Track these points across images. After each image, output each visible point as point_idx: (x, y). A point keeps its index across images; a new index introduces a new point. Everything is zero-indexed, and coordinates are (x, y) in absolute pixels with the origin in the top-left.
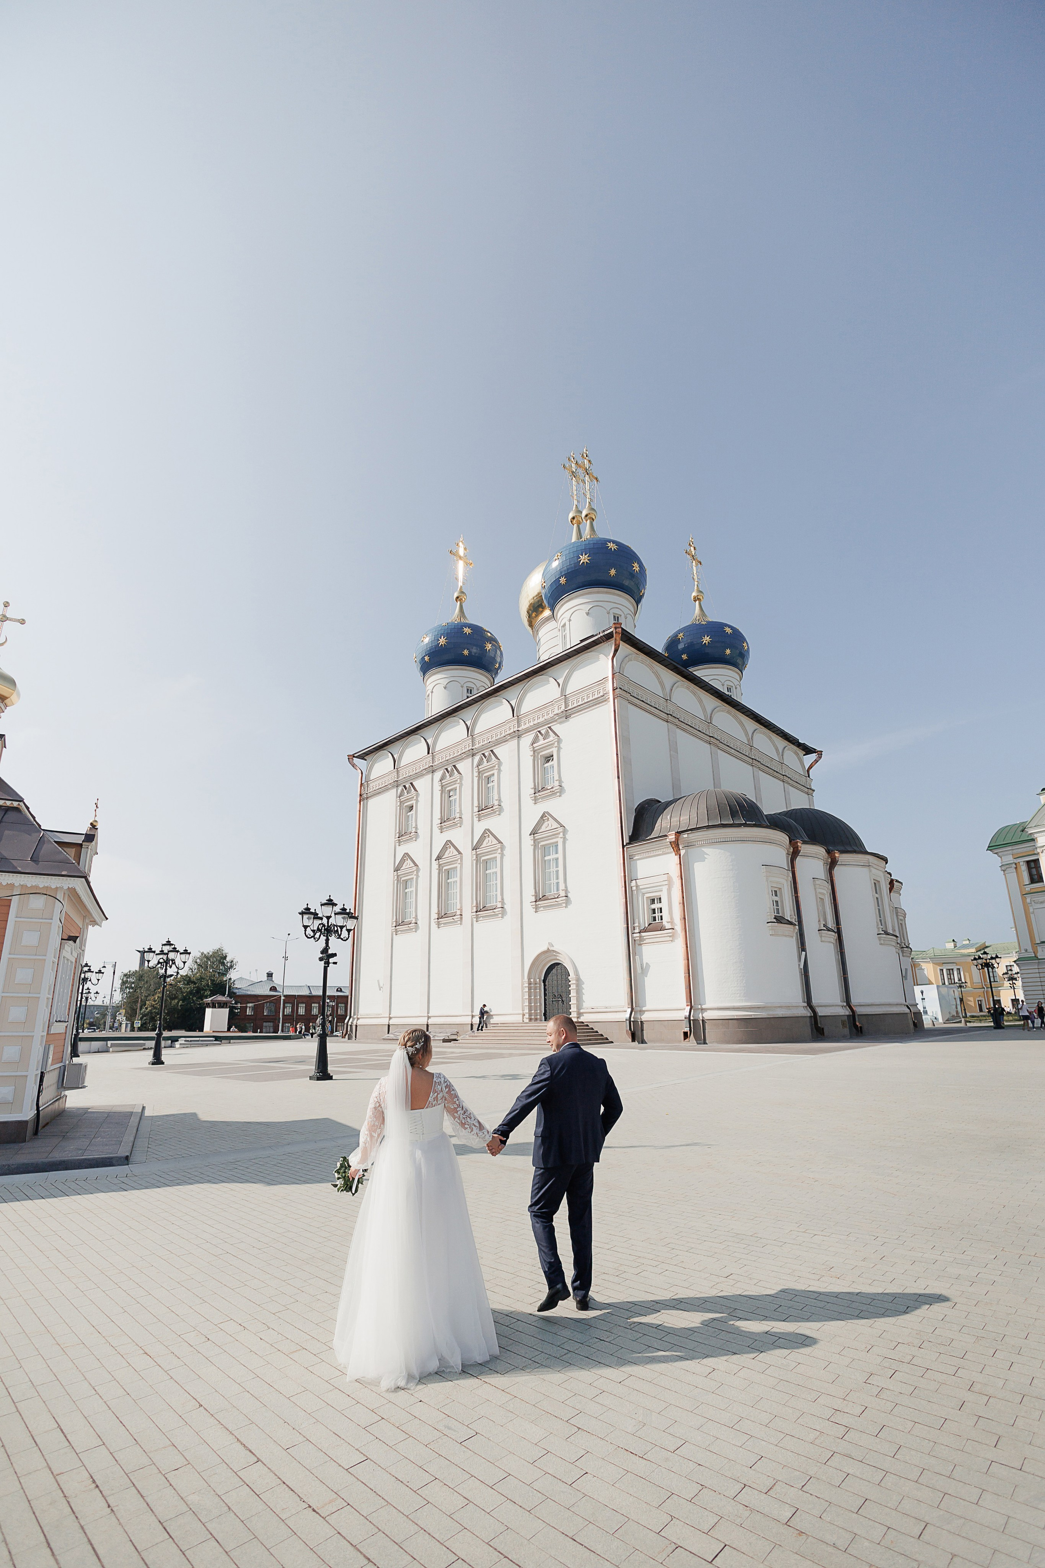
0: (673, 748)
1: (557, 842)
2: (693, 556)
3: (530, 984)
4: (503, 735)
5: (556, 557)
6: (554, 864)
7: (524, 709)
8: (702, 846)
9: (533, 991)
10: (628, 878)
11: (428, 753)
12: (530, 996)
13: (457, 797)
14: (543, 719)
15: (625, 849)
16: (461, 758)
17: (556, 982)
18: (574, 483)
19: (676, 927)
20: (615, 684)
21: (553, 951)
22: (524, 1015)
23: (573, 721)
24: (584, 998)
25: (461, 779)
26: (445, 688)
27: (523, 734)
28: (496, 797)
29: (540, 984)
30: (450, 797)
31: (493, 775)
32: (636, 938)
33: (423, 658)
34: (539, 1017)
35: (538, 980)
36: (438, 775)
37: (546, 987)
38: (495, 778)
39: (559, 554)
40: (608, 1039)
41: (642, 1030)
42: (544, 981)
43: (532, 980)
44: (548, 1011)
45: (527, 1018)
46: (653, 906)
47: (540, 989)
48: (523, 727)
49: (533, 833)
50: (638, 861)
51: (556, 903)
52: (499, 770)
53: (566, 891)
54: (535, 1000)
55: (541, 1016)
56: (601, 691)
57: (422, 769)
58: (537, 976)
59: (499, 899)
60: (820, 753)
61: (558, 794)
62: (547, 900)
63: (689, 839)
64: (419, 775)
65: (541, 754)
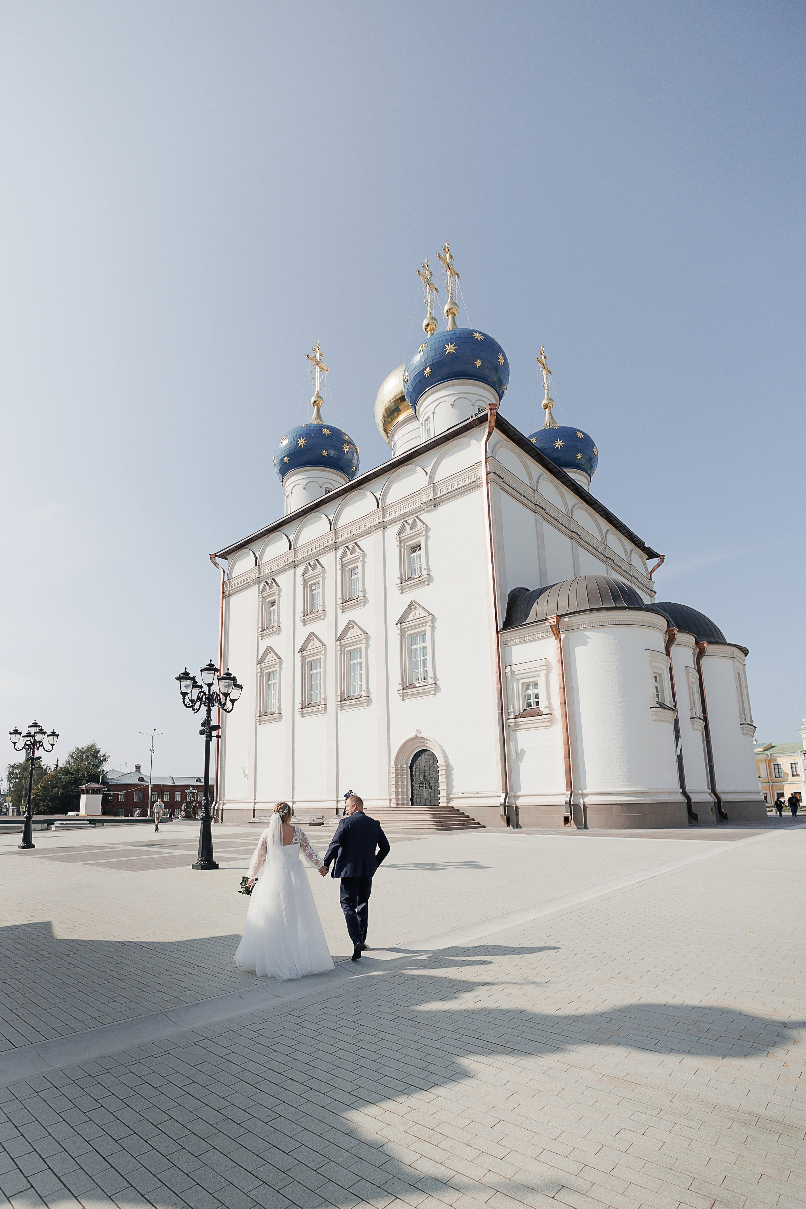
0: (540, 538)
1: (425, 631)
2: (544, 364)
3: (397, 770)
4: (368, 526)
5: (420, 349)
6: (421, 653)
7: (389, 500)
8: (585, 629)
9: (400, 777)
10: (502, 664)
11: (290, 549)
12: (397, 782)
13: (320, 590)
14: (410, 508)
15: (499, 634)
16: (322, 552)
17: (423, 768)
18: (428, 290)
19: (554, 713)
20: (488, 468)
21: (421, 738)
22: (390, 800)
23: (442, 509)
24: (454, 783)
25: (324, 572)
26: (304, 488)
27: (388, 525)
28: (361, 588)
29: (407, 770)
30: (312, 591)
31: (357, 567)
32: (511, 724)
33: (282, 460)
34: (406, 802)
35: (405, 766)
36: (300, 570)
37: (413, 773)
38: (359, 570)
39: (424, 345)
40: (480, 824)
41: (517, 815)
42: (411, 768)
43: (399, 766)
44: (415, 796)
45: (394, 803)
46: (528, 692)
47: (407, 775)
48: (388, 518)
49: (400, 622)
50: (513, 647)
51: (424, 690)
52: (364, 562)
53: (435, 678)
54: (402, 785)
55: (407, 801)
56: (473, 477)
57: (283, 564)
58: (404, 763)
59: (364, 687)
60: (662, 558)
61: (426, 583)
62: (414, 688)
63: (571, 622)
64: (281, 571)
65: (408, 544)
